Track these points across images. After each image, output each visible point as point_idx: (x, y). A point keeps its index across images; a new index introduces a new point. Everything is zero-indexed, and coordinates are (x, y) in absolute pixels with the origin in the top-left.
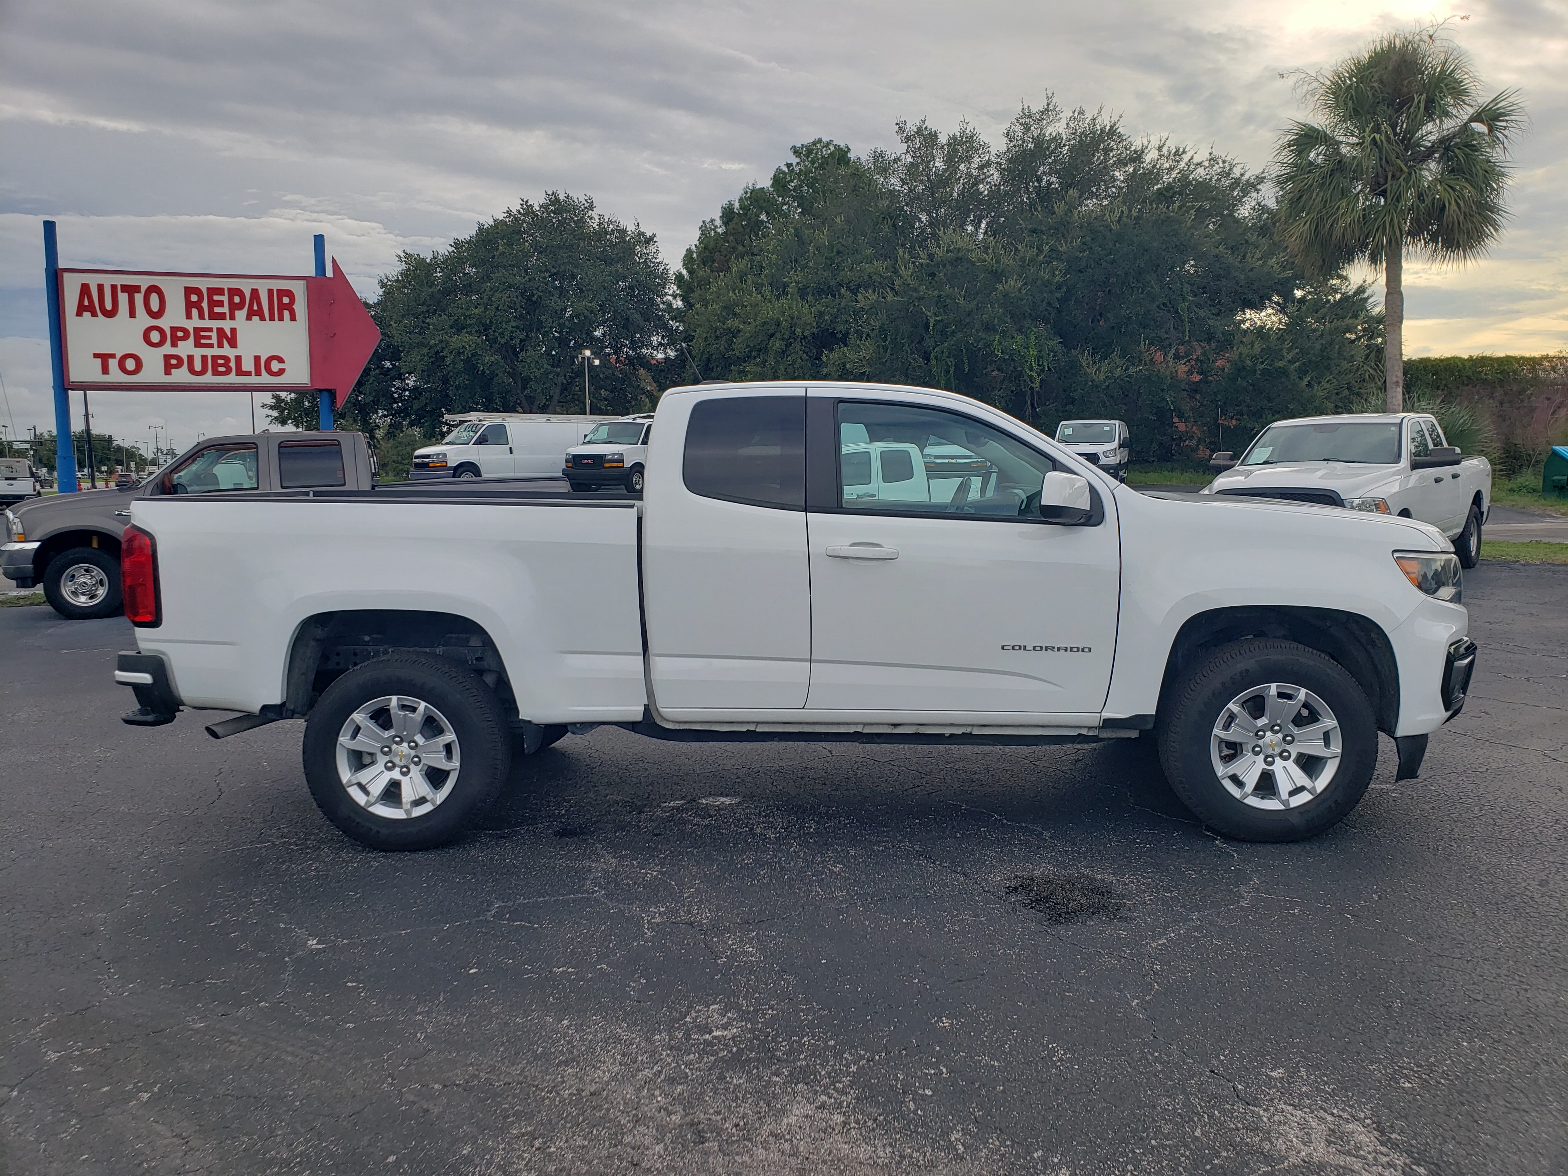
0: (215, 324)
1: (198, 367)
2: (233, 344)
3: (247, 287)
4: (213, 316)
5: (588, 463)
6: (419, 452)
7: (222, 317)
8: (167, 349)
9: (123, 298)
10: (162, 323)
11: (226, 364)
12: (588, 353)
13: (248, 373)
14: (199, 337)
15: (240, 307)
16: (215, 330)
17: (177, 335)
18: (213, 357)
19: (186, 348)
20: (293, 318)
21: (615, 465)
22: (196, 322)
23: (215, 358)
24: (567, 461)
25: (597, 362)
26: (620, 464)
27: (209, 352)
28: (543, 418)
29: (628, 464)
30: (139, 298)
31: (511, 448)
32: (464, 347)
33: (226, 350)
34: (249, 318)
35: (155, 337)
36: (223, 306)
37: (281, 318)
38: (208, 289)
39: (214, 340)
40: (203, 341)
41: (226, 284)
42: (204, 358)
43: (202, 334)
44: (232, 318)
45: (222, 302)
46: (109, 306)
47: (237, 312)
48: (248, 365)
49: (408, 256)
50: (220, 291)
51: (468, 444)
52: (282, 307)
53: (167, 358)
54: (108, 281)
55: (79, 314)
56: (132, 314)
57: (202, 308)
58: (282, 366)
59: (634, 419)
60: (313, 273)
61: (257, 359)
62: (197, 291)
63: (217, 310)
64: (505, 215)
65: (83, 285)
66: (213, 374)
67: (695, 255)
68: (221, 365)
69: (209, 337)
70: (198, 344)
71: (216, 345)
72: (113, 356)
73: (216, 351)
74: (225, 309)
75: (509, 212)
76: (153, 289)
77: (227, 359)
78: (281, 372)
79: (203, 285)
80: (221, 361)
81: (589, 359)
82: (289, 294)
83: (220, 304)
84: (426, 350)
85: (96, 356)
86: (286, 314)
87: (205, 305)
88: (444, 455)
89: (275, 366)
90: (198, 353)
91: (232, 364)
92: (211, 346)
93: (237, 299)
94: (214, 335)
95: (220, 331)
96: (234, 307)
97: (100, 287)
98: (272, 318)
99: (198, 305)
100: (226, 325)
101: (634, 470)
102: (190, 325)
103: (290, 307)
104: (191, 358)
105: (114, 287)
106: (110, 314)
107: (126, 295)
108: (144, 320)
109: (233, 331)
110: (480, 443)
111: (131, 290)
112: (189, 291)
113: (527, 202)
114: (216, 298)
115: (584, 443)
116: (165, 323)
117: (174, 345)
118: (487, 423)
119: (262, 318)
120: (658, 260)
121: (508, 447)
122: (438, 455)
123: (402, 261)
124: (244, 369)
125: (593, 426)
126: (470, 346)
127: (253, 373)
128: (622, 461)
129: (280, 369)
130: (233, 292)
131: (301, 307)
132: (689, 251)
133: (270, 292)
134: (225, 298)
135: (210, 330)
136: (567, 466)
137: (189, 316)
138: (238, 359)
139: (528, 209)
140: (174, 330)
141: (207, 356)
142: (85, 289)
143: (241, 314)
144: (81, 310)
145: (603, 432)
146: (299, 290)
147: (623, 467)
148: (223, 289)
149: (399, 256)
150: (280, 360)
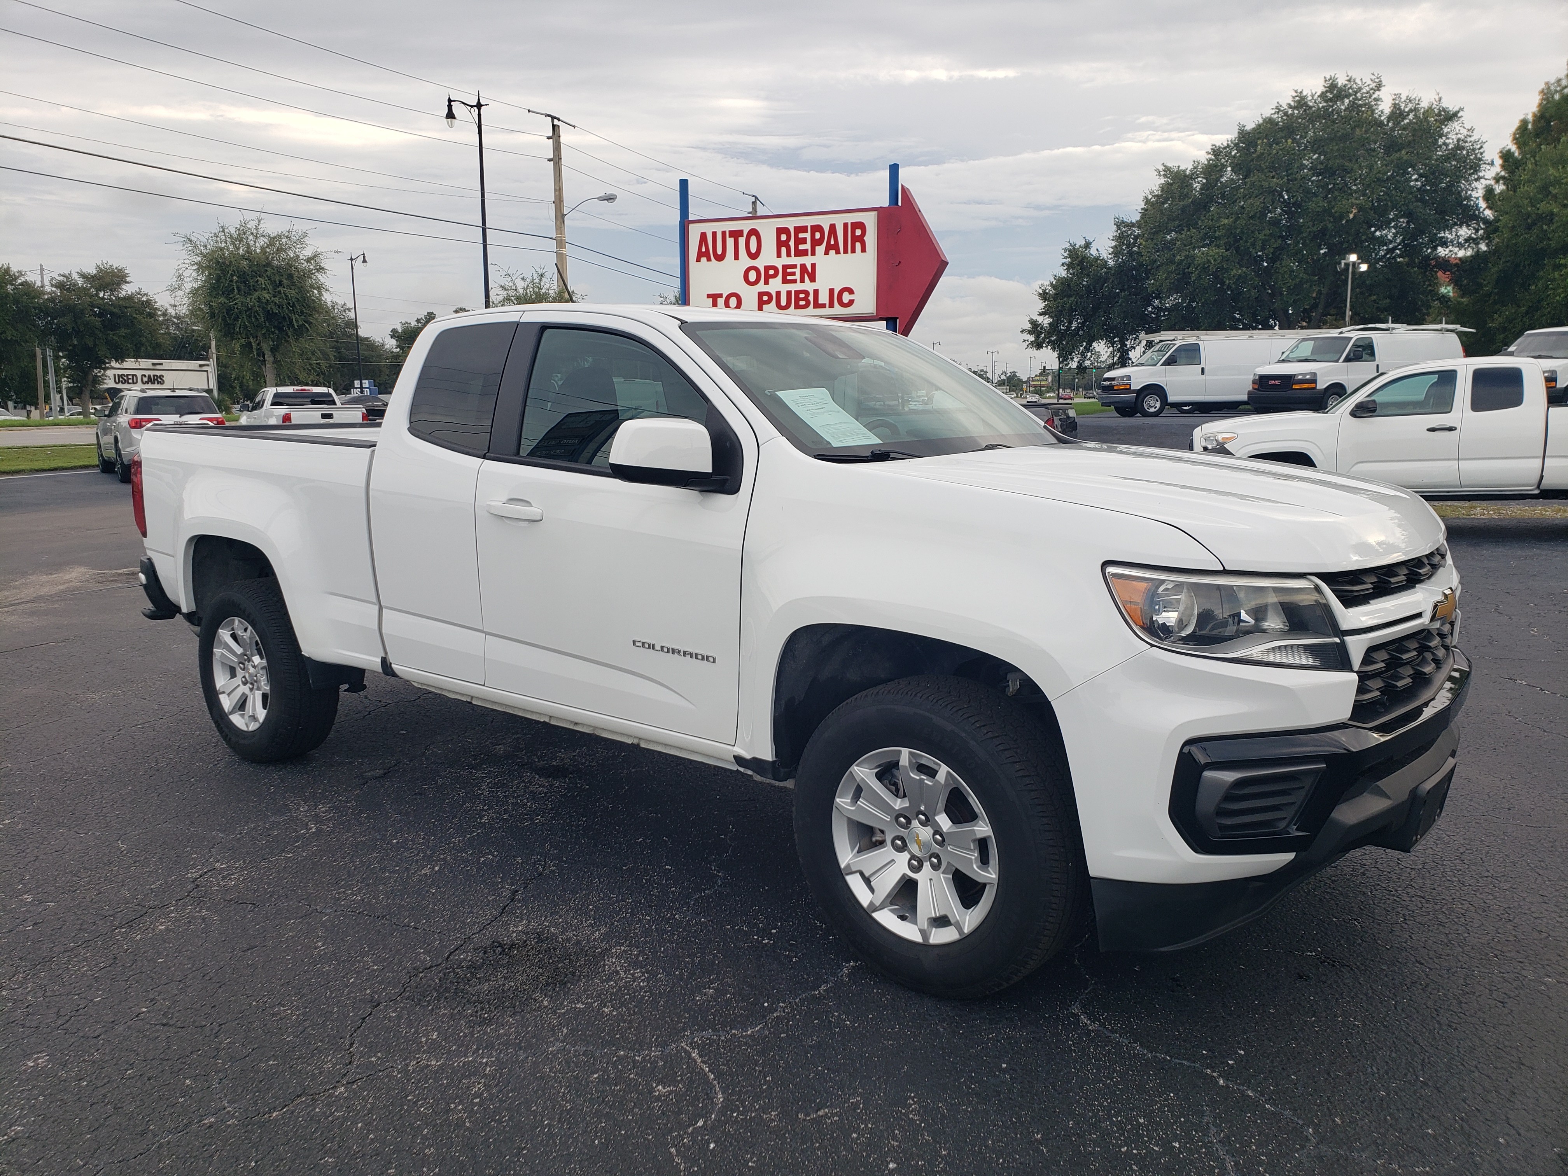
0: (798, 261)
1: (784, 302)
2: (813, 279)
3: (825, 222)
4: (800, 253)
5: (1275, 385)
6: (1106, 375)
7: (804, 253)
8: (761, 287)
9: (730, 242)
10: (757, 263)
11: (806, 299)
12: (1353, 258)
13: (823, 306)
14: (786, 274)
15: (819, 242)
16: (799, 267)
17: (769, 273)
18: (795, 291)
19: (776, 285)
20: (863, 250)
21: (1306, 386)
22: (785, 260)
23: (797, 293)
24: (1254, 382)
25: (1364, 267)
26: (1313, 386)
27: (793, 287)
28: (1245, 334)
29: (1321, 385)
30: (742, 241)
31: (1203, 369)
32: (1209, 261)
33: (808, 286)
34: (827, 253)
35: (752, 276)
36: (806, 243)
37: (853, 251)
38: (795, 228)
39: (797, 277)
40: (789, 278)
41: (809, 222)
42: (789, 293)
43: (789, 270)
44: (813, 253)
45: (805, 239)
46: (719, 252)
47: (817, 247)
48: (824, 298)
49: (1167, 169)
50: (804, 229)
51: (1155, 365)
52: (855, 239)
53: (761, 295)
54: (719, 227)
55: (698, 260)
56: (737, 257)
57: (789, 246)
58: (851, 297)
59: (1341, 333)
60: (886, 204)
61: (831, 291)
62: (785, 230)
63: (801, 247)
64: (1273, 111)
65: (702, 233)
66: (796, 308)
67: (1530, 126)
68: (802, 299)
69: (794, 274)
70: (784, 281)
71: (798, 281)
72: (721, 296)
73: (799, 286)
74: (807, 246)
75: (1278, 109)
76: (754, 232)
77: (807, 293)
78: (851, 302)
79: (791, 224)
80: (802, 296)
81: (1354, 264)
82: (861, 226)
83: (804, 241)
84: (1173, 267)
85: (709, 296)
86: (858, 245)
87: (792, 243)
88: (1129, 377)
89: (846, 297)
90: (784, 288)
91: (811, 298)
92: (795, 281)
93: (818, 236)
94: (798, 271)
95: (803, 266)
96: (815, 243)
97: (714, 234)
98: (846, 252)
99: (786, 244)
100: (808, 261)
101: (1330, 392)
102: (779, 263)
103: (861, 239)
104: (778, 294)
105: (724, 233)
106: (720, 258)
107: (732, 239)
108: (745, 261)
109: (813, 266)
110: (1169, 364)
111: (736, 234)
112: (780, 231)
113: (1301, 92)
114: (801, 236)
115: (1279, 362)
116: (760, 263)
117: (766, 282)
118: (1178, 343)
119: (838, 252)
120: (1472, 139)
121: (1199, 368)
122: (1123, 377)
123: (1160, 175)
124: (820, 302)
125: (1293, 342)
126: (1215, 260)
127: (827, 305)
128: (1314, 381)
129: (850, 300)
130: (817, 228)
131: (871, 239)
132: (1524, 122)
133: (846, 225)
134: (808, 235)
135: (795, 266)
136: (1254, 389)
137: (779, 255)
138: (816, 292)
139: (1301, 102)
140: (767, 268)
141: (791, 291)
142: (703, 236)
143: (820, 249)
144: (700, 256)
145: (1307, 349)
146: (870, 221)
147: (1315, 388)
148: (807, 227)
149: (1158, 170)
150: (851, 291)
